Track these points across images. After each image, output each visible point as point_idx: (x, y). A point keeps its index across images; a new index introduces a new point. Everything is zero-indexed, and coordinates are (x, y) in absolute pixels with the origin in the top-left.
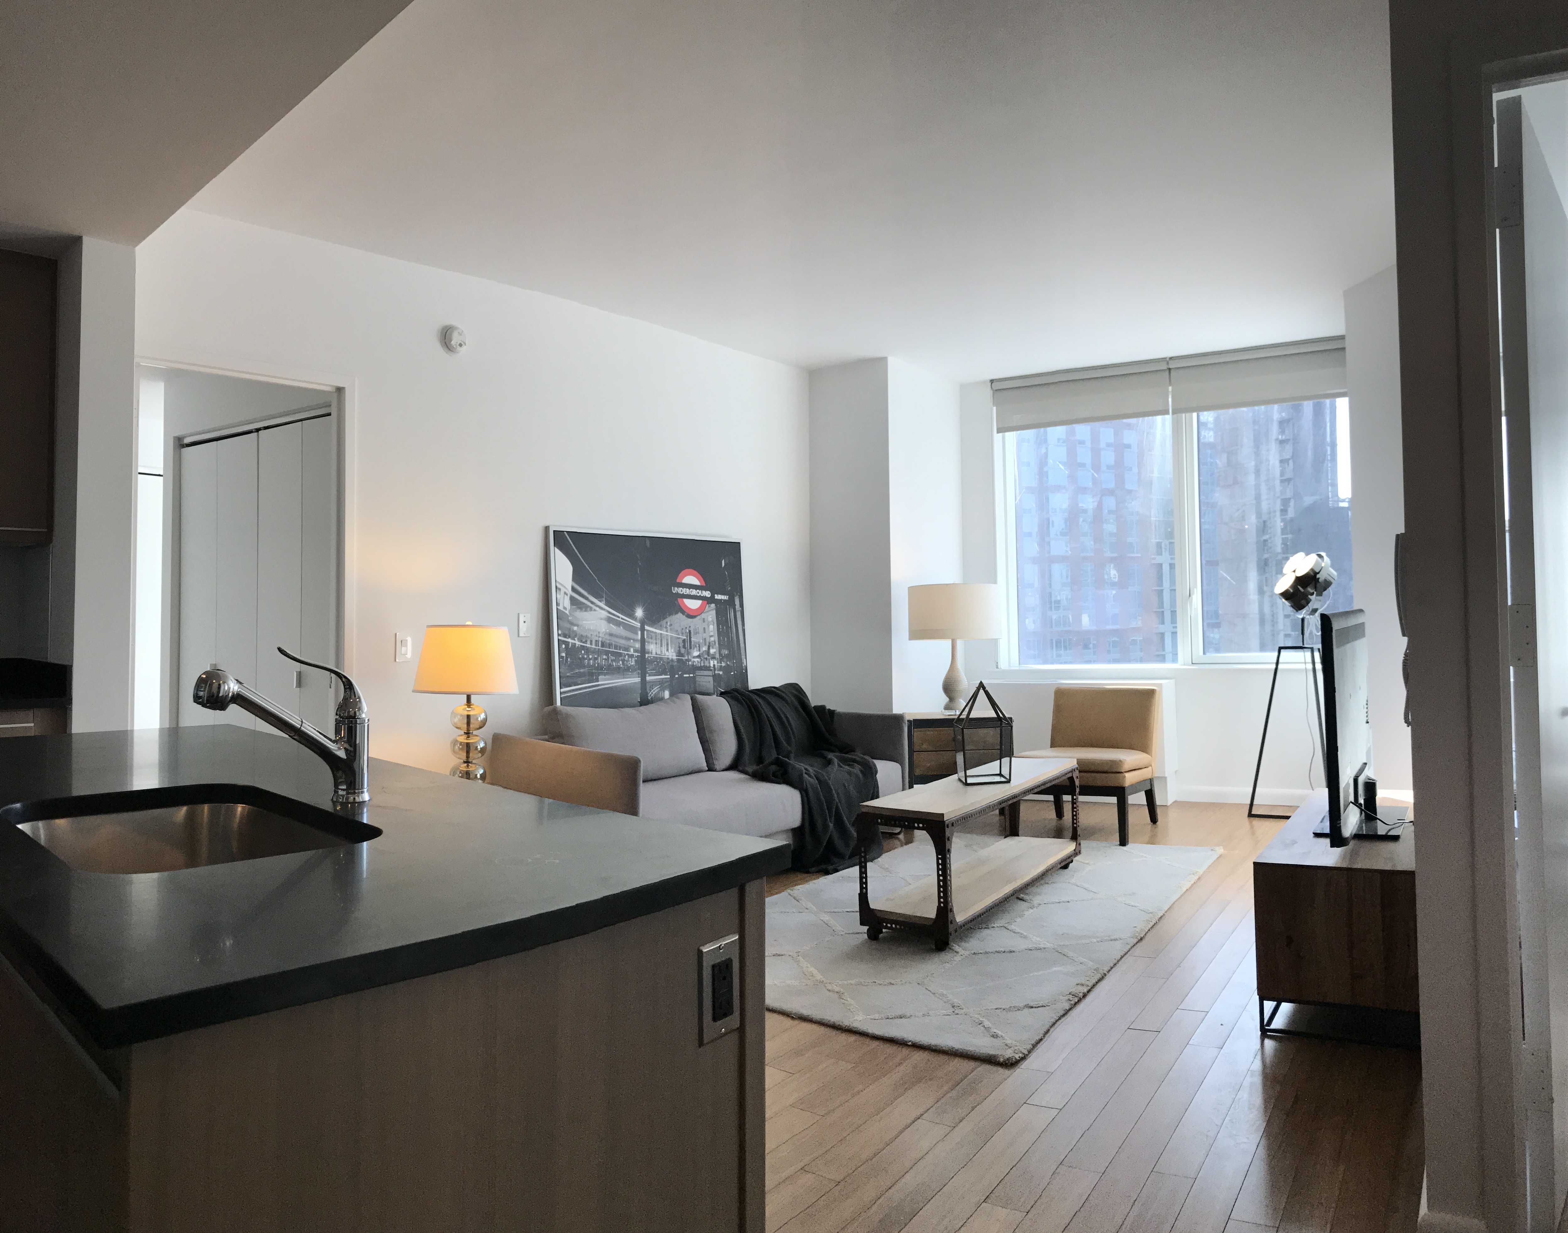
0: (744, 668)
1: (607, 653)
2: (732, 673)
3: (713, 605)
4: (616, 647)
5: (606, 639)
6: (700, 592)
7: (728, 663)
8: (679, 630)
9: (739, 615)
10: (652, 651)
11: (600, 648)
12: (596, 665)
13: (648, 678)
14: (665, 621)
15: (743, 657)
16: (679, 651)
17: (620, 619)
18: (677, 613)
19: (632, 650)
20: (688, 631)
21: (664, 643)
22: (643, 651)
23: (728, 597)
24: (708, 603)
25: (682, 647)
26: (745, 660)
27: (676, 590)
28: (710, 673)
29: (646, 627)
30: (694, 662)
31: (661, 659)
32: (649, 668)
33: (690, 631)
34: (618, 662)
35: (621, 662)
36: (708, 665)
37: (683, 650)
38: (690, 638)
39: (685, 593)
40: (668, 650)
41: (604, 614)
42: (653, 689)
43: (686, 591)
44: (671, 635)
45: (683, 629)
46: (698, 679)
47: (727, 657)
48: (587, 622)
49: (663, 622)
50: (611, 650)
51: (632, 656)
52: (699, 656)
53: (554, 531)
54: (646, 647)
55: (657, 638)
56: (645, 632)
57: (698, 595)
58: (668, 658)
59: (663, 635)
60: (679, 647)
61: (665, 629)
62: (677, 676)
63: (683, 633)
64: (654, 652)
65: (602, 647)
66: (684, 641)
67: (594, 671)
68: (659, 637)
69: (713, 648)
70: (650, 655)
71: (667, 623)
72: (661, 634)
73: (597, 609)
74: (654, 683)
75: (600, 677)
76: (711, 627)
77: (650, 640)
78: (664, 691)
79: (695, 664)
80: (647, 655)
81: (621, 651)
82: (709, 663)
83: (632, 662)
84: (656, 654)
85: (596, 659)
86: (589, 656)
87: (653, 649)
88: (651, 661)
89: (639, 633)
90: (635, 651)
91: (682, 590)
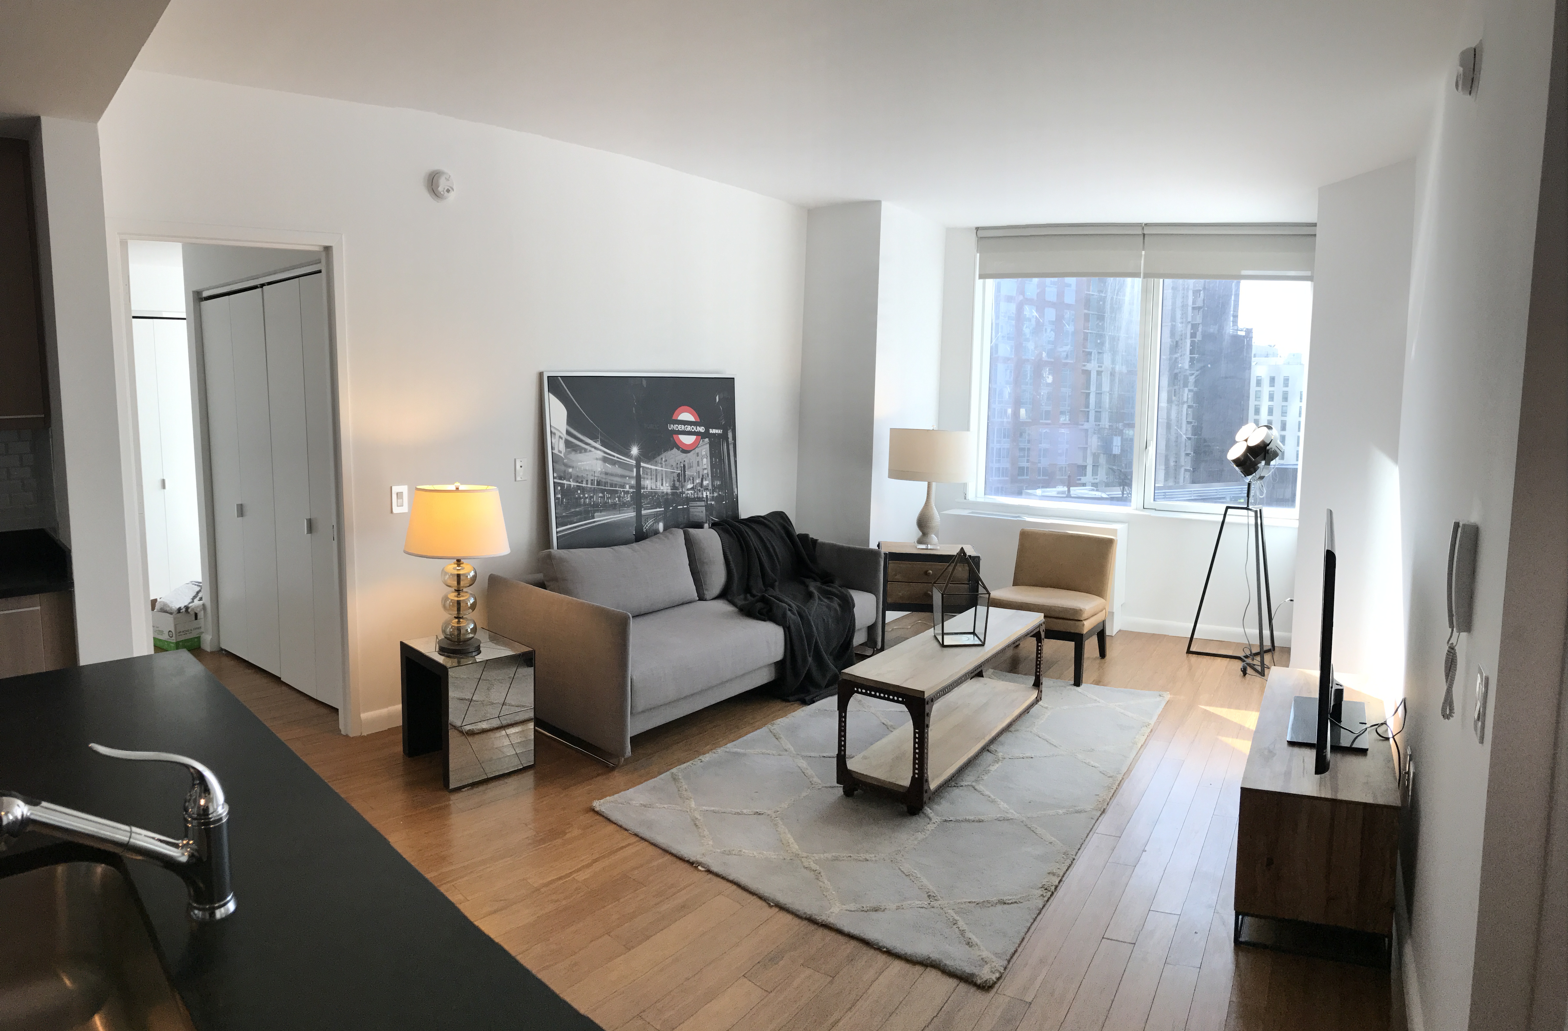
0: (735, 496)
1: (603, 491)
2: (724, 502)
3: (707, 440)
4: (611, 486)
5: (603, 478)
6: (695, 428)
7: (720, 493)
8: (674, 465)
9: (731, 447)
10: (647, 486)
11: (595, 487)
12: (592, 503)
13: (644, 512)
14: (660, 457)
15: (735, 486)
16: (674, 484)
17: (616, 459)
18: (672, 449)
19: (627, 486)
20: (682, 465)
21: (659, 479)
22: (639, 486)
23: (722, 431)
24: (702, 438)
25: (676, 481)
26: (736, 489)
27: (672, 427)
28: (703, 503)
29: (642, 464)
30: (688, 493)
31: (656, 493)
32: (644, 502)
33: (684, 466)
34: (615, 499)
35: (617, 499)
36: (701, 496)
37: (677, 484)
38: (685, 471)
39: (680, 430)
40: (662, 485)
41: (600, 454)
42: (648, 522)
43: (681, 427)
44: (665, 471)
45: (677, 464)
46: (692, 510)
47: (720, 488)
48: (583, 463)
49: (659, 459)
50: (606, 488)
51: (627, 492)
52: (692, 489)
53: (548, 377)
54: (642, 483)
55: (653, 473)
56: (641, 469)
57: (693, 431)
58: (663, 492)
59: (658, 471)
60: (674, 481)
61: (660, 465)
62: (671, 508)
63: (677, 468)
64: (649, 487)
65: (597, 485)
66: (678, 475)
67: (590, 509)
68: (654, 473)
69: (706, 480)
70: (646, 490)
71: (662, 459)
72: (656, 470)
73: (593, 449)
74: (648, 516)
75: (596, 514)
76: (705, 460)
77: (646, 476)
78: (658, 524)
79: (688, 496)
80: (642, 490)
81: (617, 489)
82: (702, 494)
83: (627, 498)
84: (651, 489)
85: (591, 497)
86: (585, 496)
87: (648, 484)
88: (646, 496)
89: (635, 470)
90: (631, 487)
91: (677, 427)
